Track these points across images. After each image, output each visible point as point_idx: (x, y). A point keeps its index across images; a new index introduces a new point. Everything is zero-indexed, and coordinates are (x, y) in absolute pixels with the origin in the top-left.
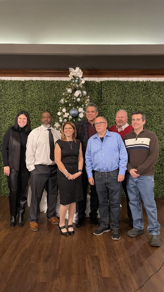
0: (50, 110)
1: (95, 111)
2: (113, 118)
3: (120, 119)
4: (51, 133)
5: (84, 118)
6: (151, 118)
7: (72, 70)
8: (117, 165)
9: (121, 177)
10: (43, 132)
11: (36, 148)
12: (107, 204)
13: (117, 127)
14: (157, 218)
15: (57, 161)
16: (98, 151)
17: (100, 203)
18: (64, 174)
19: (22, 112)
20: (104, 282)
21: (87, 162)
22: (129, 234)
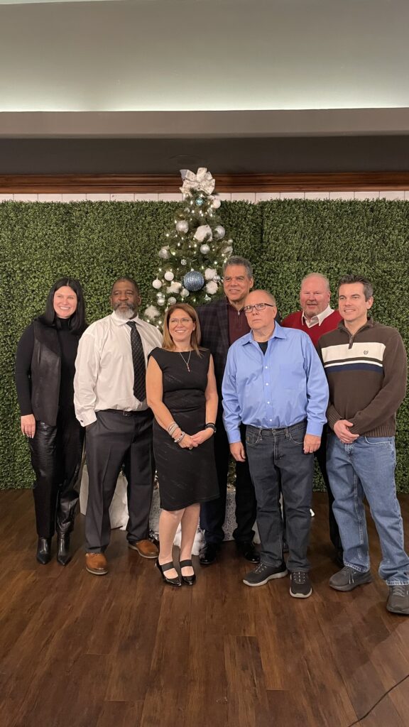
0: (133, 275)
1: (246, 278)
2: (291, 293)
3: (311, 299)
4: (137, 331)
5: (218, 293)
6: (387, 293)
7: (188, 176)
8: (303, 412)
9: (312, 440)
10: (116, 329)
11: (100, 368)
12: (276, 509)
13: (303, 316)
14: (403, 543)
15: (151, 401)
16: (253, 375)
17: (261, 507)
18: (170, 433)
19: (65, 281)
20: (270, 702)
21: (227, 404)
22: (334, 582)
